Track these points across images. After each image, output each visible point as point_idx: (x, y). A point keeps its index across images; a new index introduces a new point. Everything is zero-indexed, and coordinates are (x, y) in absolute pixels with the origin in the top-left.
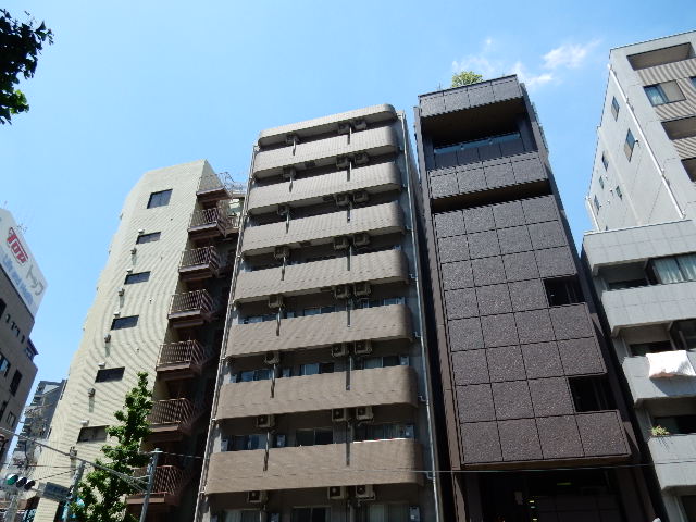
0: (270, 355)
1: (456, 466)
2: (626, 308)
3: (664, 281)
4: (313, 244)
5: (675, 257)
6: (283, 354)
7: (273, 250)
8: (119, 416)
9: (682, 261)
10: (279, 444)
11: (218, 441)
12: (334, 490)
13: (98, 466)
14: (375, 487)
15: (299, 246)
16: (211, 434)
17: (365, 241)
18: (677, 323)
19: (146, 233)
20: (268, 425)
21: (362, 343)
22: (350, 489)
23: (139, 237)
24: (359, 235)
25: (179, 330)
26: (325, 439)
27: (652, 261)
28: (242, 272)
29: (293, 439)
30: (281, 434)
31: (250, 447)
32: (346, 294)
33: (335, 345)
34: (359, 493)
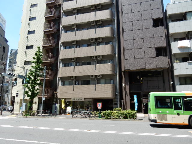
0: (73, 42)
1: (123, 70)
2: (175, 27)
3: (188, 19)
4: (84, 8)
6: (77, 41)
7: (72, 10)
8: (34, 58)
10: (77, 65)
11: (61, 64)
12: (92, 76)
13: (31, 70)
14: (102, 75)
15: (80, 8)
17: (100, 7)
18: (189, 32)
19: (33, 4)
20: (74, 60)
21: (99, 38)
22: (96, 76)
23: (31, 5)
24: (98, 5)
25: (47, 35)
26: (89, 64)
27: (186, 13)
28: (64, 17)
29: (81, 64)
30: (77, 63)
31: (69, 66)
32: (94, 24)
33: (91, 39)
34: (98, 76)
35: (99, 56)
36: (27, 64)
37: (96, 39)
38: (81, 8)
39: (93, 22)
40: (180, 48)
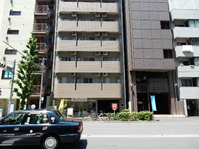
0: (74, 32)
3: (190, 26)
5: (194, 20)
6: (78, 33)
8: (28, 47)
9: (195, 21)
10: (78, 60)
11: (57, 58)
14: (108, 73)
16: (55, 56)
18: (191, 38)
20: (75, 54)
21: (105, 33)
25: (37, 19)
26: (92, 60)
27: (188, 20)
28: (60, 1)
30: (79, 57)
31: (68, 60)
32: (99, 16)
34: (104, 75)
35: (105, 52)
36: (9, 53)
37: (101, 33)
39: (97, 13)
40: (185, 52)
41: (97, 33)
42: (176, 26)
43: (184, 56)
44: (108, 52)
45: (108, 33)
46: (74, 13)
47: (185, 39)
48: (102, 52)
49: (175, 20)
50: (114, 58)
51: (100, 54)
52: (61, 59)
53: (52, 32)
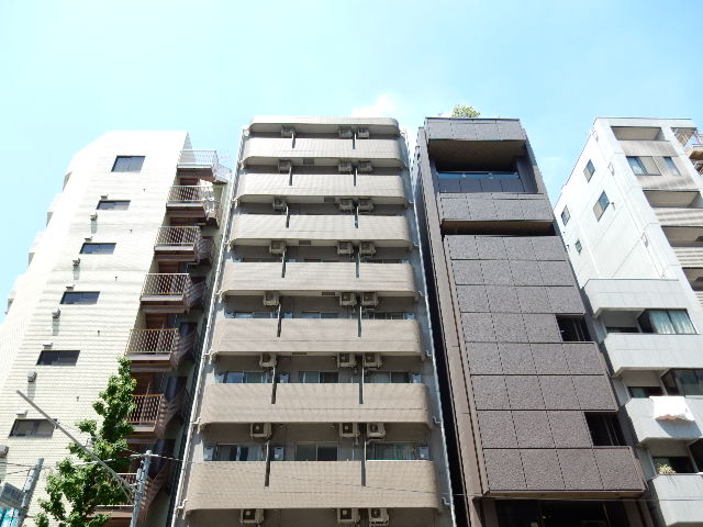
0: (266, 356)
2: (627, 351)
3: (659, 331)
4: (313, 244)
5: (667, 311)
6: (280, 357)
7: (269, 243)
9: (672, 315)
10: (276, 456)
11: (199, 448)
15: (297, 244)
16: (191, 440)
17: (371, 250)
18: (672, 371)
19: (109, 199)
20: (264, 435)
21: (371, 356)
22: (363, 512)
23: (101, 202)
24: (366, 243)
26: (328, 455)
27: (647, 312)
28: (229, 261)
29: (292, 452)
31: (238, 458)
32: (353, 302)
33: (341, 354)
34: (373, 516)
35: (374, 426)
36: (28, 432)
37: (359, 357)
38: (302, 242)
39: (346, 294)
40: (665, 422)
41: (345, 356)
42: (611, 329)
43: (665, 435)
44: (387, 426)
45: (385, 358)
46: (269, 294)
47: (655, 372)
48: (362, 426)
49: (605, 312)
50: (408, 449)
51: (356, 433)
52: (211, 451)
53: (191, 358)
